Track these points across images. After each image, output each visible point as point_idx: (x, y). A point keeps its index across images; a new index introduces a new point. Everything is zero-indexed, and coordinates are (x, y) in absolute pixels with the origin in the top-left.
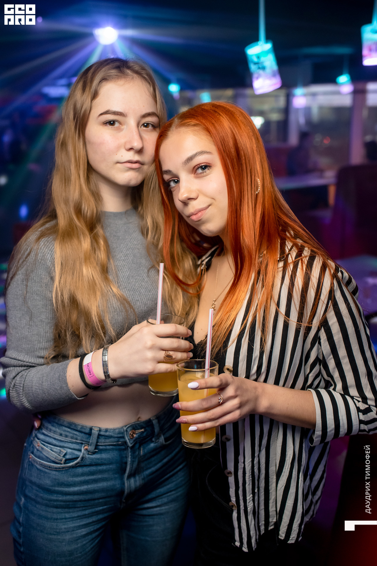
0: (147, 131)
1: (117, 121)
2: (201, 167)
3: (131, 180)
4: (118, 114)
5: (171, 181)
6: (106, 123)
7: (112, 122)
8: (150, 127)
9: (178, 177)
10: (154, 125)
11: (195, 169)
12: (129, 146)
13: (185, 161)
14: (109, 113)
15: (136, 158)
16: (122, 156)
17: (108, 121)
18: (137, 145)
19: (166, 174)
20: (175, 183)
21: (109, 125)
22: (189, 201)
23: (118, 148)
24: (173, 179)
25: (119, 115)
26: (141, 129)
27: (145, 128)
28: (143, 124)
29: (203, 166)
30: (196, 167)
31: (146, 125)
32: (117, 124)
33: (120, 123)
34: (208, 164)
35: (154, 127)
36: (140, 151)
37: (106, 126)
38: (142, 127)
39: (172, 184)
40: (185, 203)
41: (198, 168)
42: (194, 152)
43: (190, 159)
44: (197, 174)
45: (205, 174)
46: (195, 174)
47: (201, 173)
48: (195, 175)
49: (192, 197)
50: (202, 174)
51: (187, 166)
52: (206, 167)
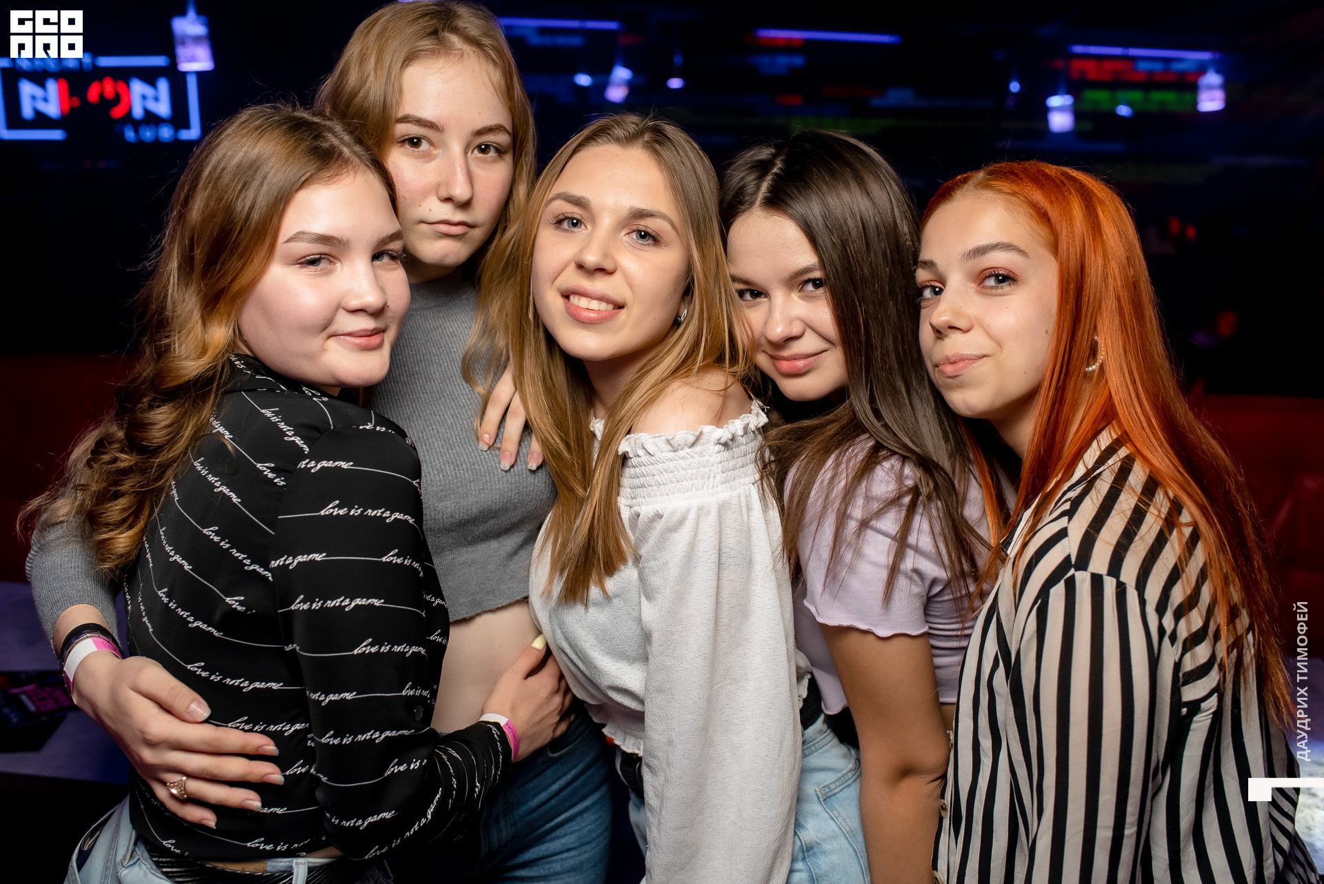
0: (485, 161)
1: (425, 138)
2: (997, 276)
3: (446, 256)
4: (425, 126)
5: (927, 287)
6: (403, 142)
7: (415, 140)
8: (492, 153)
9: (943, 282)
10: (499, 147)
11: (983, 276)
12: (444, 194)
13: (970, 251)
14: (408, 122)
15: (459, 216)
16: (430, 210)
17: (407, 137)
18: (460, 191)
19: (923, 268)
20: (932, 294)
21: (408, 146)
22: (950, 331)
23: (425, 194)
24: (933, 283)
25: (429, 127)
26: (473, 156)
27: (480, 155)
28: (479, 147)
29: (1000, 275)
30: (987, 272)
31: (484, 149)
32: (425, 146)
33: (431, 143)
34: (1012, 275)
35: (500, 152)
36: (465, 205)
37: (402, 146)
38: (476, 152)
39: (927, 293)
40: (939, 333)
41: (990, 276)
42: (994, 241)
43: (981, 251)
44: (983, 287)
45: (999, 291)
46: (979, 285)
47: (992, 287)
48: (979, 288)
49: (958, 324)
50: (994, 291)
51: (970, 263)
52: (1006, 278)
